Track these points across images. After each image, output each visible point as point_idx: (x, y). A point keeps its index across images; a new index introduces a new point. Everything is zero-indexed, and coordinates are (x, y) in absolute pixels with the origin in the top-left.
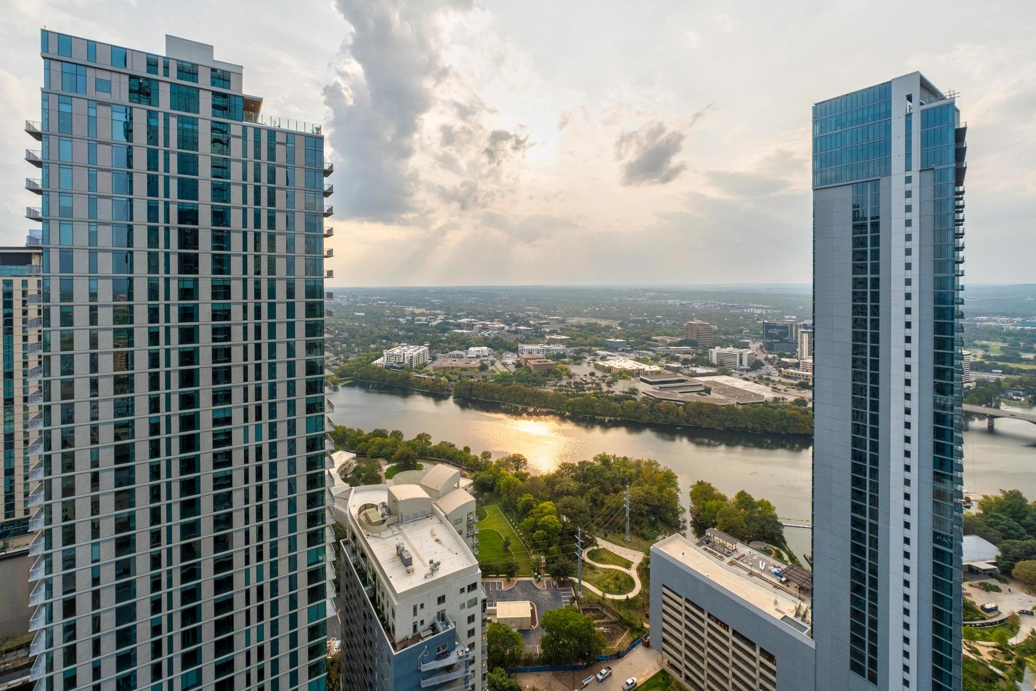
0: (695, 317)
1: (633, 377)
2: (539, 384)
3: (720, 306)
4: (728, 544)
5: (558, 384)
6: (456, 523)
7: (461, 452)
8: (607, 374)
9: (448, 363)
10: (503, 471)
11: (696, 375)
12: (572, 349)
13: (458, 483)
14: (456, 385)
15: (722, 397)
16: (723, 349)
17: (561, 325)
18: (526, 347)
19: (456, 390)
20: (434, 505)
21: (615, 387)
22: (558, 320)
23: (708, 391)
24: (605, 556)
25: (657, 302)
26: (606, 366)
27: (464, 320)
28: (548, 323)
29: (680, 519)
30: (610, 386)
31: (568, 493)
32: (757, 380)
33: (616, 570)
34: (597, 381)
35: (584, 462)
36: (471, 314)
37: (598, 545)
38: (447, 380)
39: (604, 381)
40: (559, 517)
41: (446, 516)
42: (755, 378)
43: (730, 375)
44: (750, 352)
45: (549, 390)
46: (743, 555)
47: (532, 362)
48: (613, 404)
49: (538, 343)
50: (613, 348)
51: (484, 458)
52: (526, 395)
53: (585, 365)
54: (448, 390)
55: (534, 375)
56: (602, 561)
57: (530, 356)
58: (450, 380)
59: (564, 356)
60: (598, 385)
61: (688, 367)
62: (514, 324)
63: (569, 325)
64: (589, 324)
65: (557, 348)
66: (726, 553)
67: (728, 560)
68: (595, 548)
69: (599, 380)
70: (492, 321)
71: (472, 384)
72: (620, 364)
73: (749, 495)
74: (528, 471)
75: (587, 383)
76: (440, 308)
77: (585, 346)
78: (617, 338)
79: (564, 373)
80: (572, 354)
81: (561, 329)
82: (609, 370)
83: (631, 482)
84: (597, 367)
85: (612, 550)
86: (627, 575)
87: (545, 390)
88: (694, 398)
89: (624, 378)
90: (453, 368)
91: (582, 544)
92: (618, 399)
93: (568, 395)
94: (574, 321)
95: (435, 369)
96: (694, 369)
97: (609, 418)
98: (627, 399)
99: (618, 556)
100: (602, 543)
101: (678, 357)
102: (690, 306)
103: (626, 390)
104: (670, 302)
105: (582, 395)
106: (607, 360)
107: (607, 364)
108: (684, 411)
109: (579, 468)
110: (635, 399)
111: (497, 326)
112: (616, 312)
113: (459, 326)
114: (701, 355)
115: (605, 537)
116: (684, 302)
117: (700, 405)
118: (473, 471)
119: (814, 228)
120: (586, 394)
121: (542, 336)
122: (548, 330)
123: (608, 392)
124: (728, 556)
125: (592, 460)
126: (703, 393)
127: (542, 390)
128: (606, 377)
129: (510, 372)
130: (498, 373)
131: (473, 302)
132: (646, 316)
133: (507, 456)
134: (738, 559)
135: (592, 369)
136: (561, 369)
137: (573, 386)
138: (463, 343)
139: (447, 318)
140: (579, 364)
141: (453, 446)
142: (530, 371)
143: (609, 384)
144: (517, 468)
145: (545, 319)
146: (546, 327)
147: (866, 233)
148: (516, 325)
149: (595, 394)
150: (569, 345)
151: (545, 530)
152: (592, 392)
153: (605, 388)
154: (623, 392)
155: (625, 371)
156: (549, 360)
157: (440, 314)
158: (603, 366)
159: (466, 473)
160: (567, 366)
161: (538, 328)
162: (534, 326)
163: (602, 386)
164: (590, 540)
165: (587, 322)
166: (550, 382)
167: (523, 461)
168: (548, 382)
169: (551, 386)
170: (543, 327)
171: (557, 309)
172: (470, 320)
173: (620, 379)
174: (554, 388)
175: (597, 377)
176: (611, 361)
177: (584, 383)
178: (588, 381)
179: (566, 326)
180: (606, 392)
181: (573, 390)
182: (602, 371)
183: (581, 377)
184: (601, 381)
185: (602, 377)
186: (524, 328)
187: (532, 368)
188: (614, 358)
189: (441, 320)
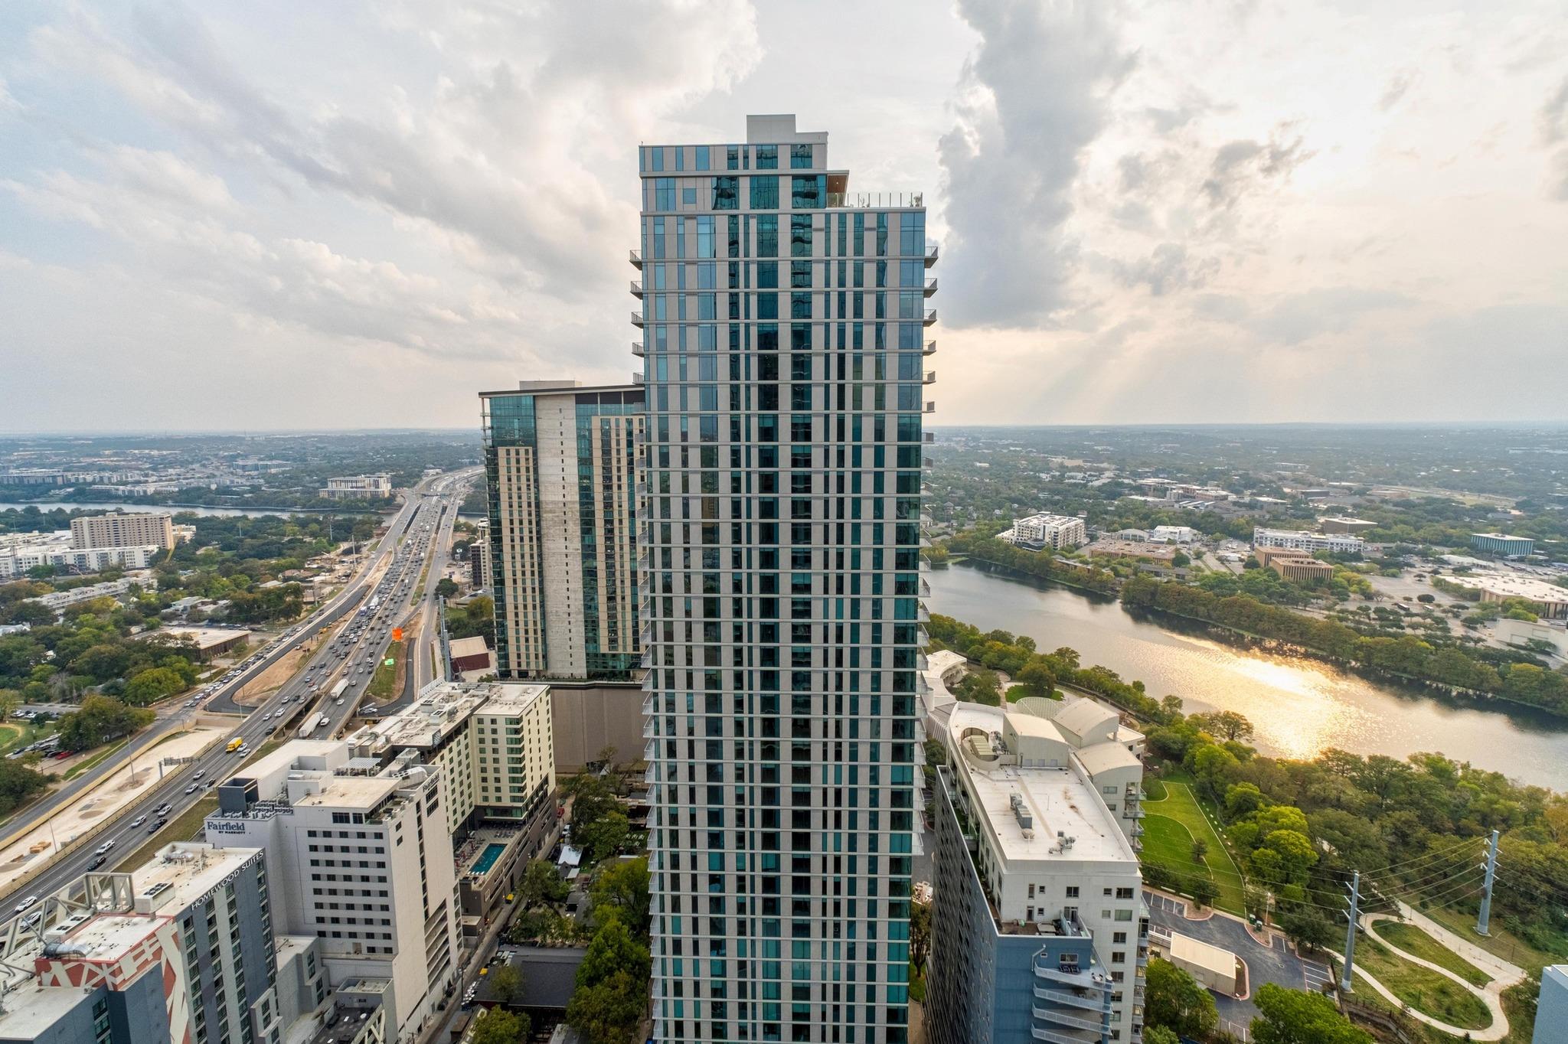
1: (1543, 617)
2: (1294, 602)
5: (1338, 608)
6: (1107, 791)
7: (1128, 688)
8: (1468, 604)
9: (1117, 547)
10: (1203, 733)
12: (1380, 545)
13: (1116, 734)
14: (1129, 584)
17: (1357, 499)
18: (1270, 533)
19: (1127, 591)
20: (1072, 756)
21: (1487, 631)
22: (1349, 489)
24: (1417, 942)
26: (1467, 586)
27: (1151, 481)
28: (1326, 494)
30: (1475, 629)
31: (1338, 804)
33: (1444, 977)
34: (1438, 614)
35: (1384, 760)
36: (1163, 471)
37: (1401, 916)
38: (1112, 574)
39: (1456, 616)
40: (1312, 839)
41: (1091, 777)
45: (1316, 614)
47: (1281, 561)
48: (1479, 664)
49: (1297, 529)
50: (1494, 553)
51: (1169, 705)
52: (1261, 616)
53: (1409, 579)
54: (1112, 589)
55: (1284, 585)
56: (1409, 947)
57: (1279, 550)
58: (1117, 574)
59: (1357, 557)
60: (1439, 621)
62: (1248, 492)
63: (1377, 499)
64: (1430, 501)
65: (1340, 540)
68: (1395, 919)
69: (1444, 611)
70: (1204, 484)
71: (1156, 585)
72: (1507, 587)
74: (1254, 745)
75: (1409, 614)
76: (1109, 459)
77: (1415, 541)
78: (1504, 532)
79: (1354, 588)
80: (1379, 555)
81: (1355, 506)
82: (1475, 595)
83: (1510, 827)
84: (1441, 585)
85: (1436, 937)
86: (1472, 995)
87: (1305, 614)
89: (1516, 617)
90: (1124, 556)
91: (1361, 901)
92: (1493, 657)
93: (1359, 631)
94: (1392, 492)
95: (1093, 554)
97: (1460, 689)
98: (1519, 660)
99: (1453, 954)
100: (1410, 915)
103: (1522, 642)
105: (1394, 636)
106: (1472, 576)
107: (1469, 583)
109: (1371, 768)
110: (1545, 664)
111: (1213, 493)
112: (1510, 478)
113: (1141, 490)
115: (1422, 908)
118: (1146, 722)
120: (1403, 635)
121: (1309, 516)
122: (1323, 506)
123: (1466, 638)
125: (1405, 760)
127: (1299, 613)
128: (1464, 607)
129: (1233, 574)
130: (1207, 572)
131: (1170, 451)
133: (1213, 712)
135: (1426, 588)
136: (1348, 580)
137: (1373, 616)
138: (1146, 517)
139: (1118, 476)
140: (1394, 576)
141: (1115, 675)
142: (1275, 576)
143: (1470, 623)
144: (1232, 737)
145: (1320, 485)
146: (1320, 501)
148: (1253, 494)
149: (1428, 638)
150: (1372, 538)
151: (1279, 852)
152: (1421, 632)
153: (1457, 629)
154: (1509, 645)
155: (1521, 603)
156: (1320, 562)
157: (1107, 470)
158: (1459, 586)
159: (1134, 722)
160: (1361, 577)
161: (1300, 502)
162: (1293, 497)
163: (1450, 625)
164: (1382, 900)
165: (1425, 495)
166: (1319, 601)
167: (1244, 727)
168: (1314, 601)
169: (1320, 609)
170: (1312, 501)
171: (1348, 468)
172: (1160, 480)
173: (1505, 618)
174: (1326, 612)
175: (1439, 606)
176: (1483, 579)
177: (1402, 612)
178: (1414, 610)
179: (1368, 501)
180: (1459, 638)
181: (1373, 622)
182: (1454, 596)
183: (1395, 601)
184: (1450, 615)
185: (1453, 606)
186: (1271, 499)
187: (1281, 572)
188: (1492, 572)
189: (1108, 478)
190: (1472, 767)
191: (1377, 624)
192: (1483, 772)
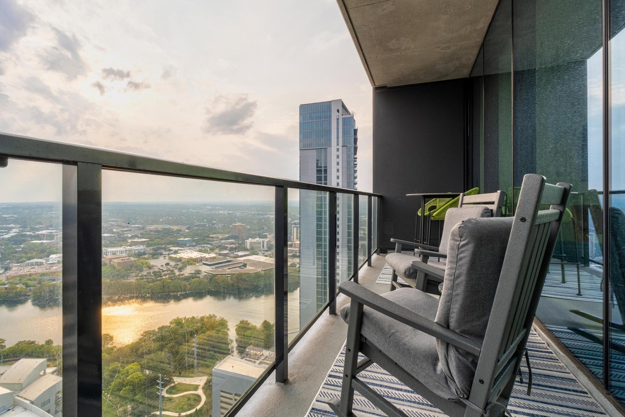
0: (237, 221)
1: (198, 262)
2: (123, 277)
3: (251, 214)
4: (258, 353)
5: (140, 275)
6: (42, 406)
7: (42, 346)
8: (179, 263)
9: (26, 270)
11: (238, 256)
12: (151, 248)
13: (45, 371)
14: (35, 290)
15: (253, 268)
16: (253, 240)
17: (142, 231)
18: (110, 249)
19: (35, 293)
20: (17, 398)
21: (184, 271)
22: (139, 227)
23: (245, 265)
24: (180, 388)
25: (213, 212)
26: (178, 257)
27: (44, 232)
28: (130, 230)
29: (230, 348)
31: (149, 352)
33: (188, 394)
34: (172, 269)
35: (163, 327)
36: (51, 226)
37: (174, 382)
38: (24, 287)
39: (176, 268)
40: (142, 371)
41: (32, 403)
42: (270, 255)
43: (257, 254)
44: (268, 240)
45: (132, 280)
46: (267, 356)
47: (116, 261)
48: (184, 283)
49: (121, 246)
50: (183, 245)
53: (161, 258)
54: (25, 295)
55: (118, 271)
56: (179, 391)
57: (115, 256)
58: (27, 286)
59: (144, 254)
60: (172, 271)
61: (233, 253)
63: (148, 231)
64: (164, 229)
65: (138, 248)
66: (257, 358)
67: (258, 362)
68: (173, 385)
69: (173, 267)
72: (187, 255)
73: (269, 322)
74: (114, 345)
75: (164, 271)
76: (15, 222)
77: (162, 245)
78: (185, 237)
79: (145, 266)
80: (151, 251)
81: (141, 234)
82: (180, 260)
83: (198, 332)
84: (171, 259)
85: (184, 382)
86: (196, 395)
87: (128, 281)
88: (238, 270)
89: (191, 264)
90: (30, 275)
91: (162, 385)
92: (187, 279)
93: (148, 282)
94: (153, 227)
95: (8, 278)
96: (237, 253)
97: (180, 293)
98: (193, 278)
99: (189, 384)
100: (177, 380)
101: (227, 247)
102: (234, 215)
103: (193, 272)
104: (221, 212)
105: (160, 280)
106: (179, 253)
108: (231, 280)
109: (158, 332)
110: (199, 277)
112: (184, 220)
113: (38, 237)
114: (240, 244)
115: (180, 375)
116: (230, 212)
117: (241, 275)
120: (163, 279)
121: (125, 240)
122: (130, 235)
123: (180, 275)
124: (258, 360)
125: (168, 325)
126: (242, 267)
127: (125, 281)
128: (178, 265)
132: (205, 222)
134: (264, 360)
135: (167, 261)
136: (142, 263)
137: (152, 275)
138: (43, 251)
139: (22, 231)
140: (157, 258)
141: (33, 342)
142: (114, 268)
143: (180, 270)
145: (128, 227)
146: (128, 233)
149: (170, 278)
150: (148, 245)
151: (130, 385)
152: (167, 276)
153: (177, 273)
154: (190, 274)
155: (191, 259)
156: (131, 258)
157: (13, 228)
158: (176, 258)
160: (147, 261)
161: (121, 235)
162: (118, 233)
163: (175, 272)
164: (168, 380)
165: (163, 228)
166: (133, 274)
167: (109, 338)
168: (131, 274)
169: (133, 277)
170: (125, 234)
171: (137, 220)
172: (50, 231)
173: (188, 265)
174: (136, 278)
175: (171, 266)
176: (181, 254)
177: (161, 271)
178: (165, 269)
179: (145, 231)
180: (178, 275)
181: (152, 277)
182: (175, 262)
183: (158, 267)
184: (174, 268)
185: (175, 265)
186: (108, 235)
187: (116, 265)
188: (183, 251)
189: (15, 232)
190: (187, 318)
191: (153, 277)
192: (189, 318)
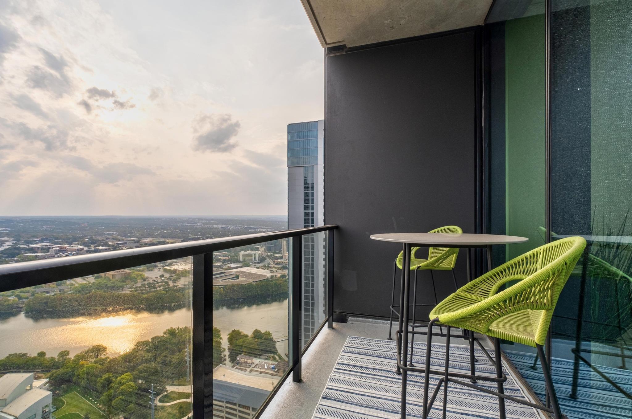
0: (230, 234)
2: (118, 288)
3: (244, 228)
4: (249, 361)
5: (134, 287)
7: (35, 358)
8: (173, 275)
10: (82, 362)
11: (230, 268)
13: (31, 385)
14: (29, 302)
15: (245, 279)
16: (245, 252)
19: (28, 306)
21: (179, 283)
22: (134, 240)
23: (237, 277)
24: (173, 395)
25: (207, 226)
27: (39, 245)
28: (126, 243)
29: (222, 356)
30: (176, 283)
32: (263, 267)
35: (157, 337)
36: (46, 239)
37: (167, 391)
38: (16, 299)
39: (171, 280)
40: (135, 382)
41: (16, 418)
42: (262, 267)
43: (249, 266)
44: (259, 252)
45: (127, 292)
46: (257, 364)
48: (178, 294)
51: (62, 356)
52: (104, 298)
53: (156, 270)
54: (18, 307)
55: (113, 283)
56: (170, 400)
60: (166, 283)
61: (226, 264)
62: (93, 245)
63: (144, 244)
66: (248, 366)
67: (249, 370)
68: (165, 393)
69: (167, 279)
70: (70, 244)
71: (47, 298)
72: (181, 267)
73: (260, 331)
74: (107, 356)
75: (158, 283)
79: (139, 277)
82: (175, 271)
84: (166, 271)
85: (176, 391)
87: (122, 292)
88: (230, 282)
89: (185, 276)
91: (154, 394)
92: (181, 290)
93: (142, 293)
96: (229, 265)
97: (174, 304)
98: (187, 289)
100: (169, 389)
101: (220, 259)
102: (227, 228)
103: (187, 283)
104: (215, 226)
105: (154, 292)
106: (173, 266)
107: (172, 268)
108: (224, 291)
109: (152, 342)
111: (76, 248)
112: (179, 233)
114: (233, 256)
115: (172, 384)
116: (223, 226)
117: (233, 286)
118: (47, 371)
119: (288, 187)
120: (157, 290)
123: (174, 286)
124: (249, 368)
125: (162, 335)
126: (235, 278)
127: (120, 292)
129: (89, 283)
130: (77, 285)
131: (49, 229)
132: (199, 235)
133: (86, 349)
134: (254, 367)
135: (161, 272)
136: (137, 275)
137: (146, 286)
140: (152, 270)
141: (24, 355)
143: (174, 281)
144: (97, 357)
145: (123, 240)
146: (123, 246)
147: (309, 191)
148: (95, 246)
149: (164, 290)
151: (123, 395)
152: (162, 288)
153: (171, 284)
157: (7, 241)
158: (170, 270)
159: (40, 375)
160: (141, 273)
161: (116, 247)
162: (113, 246)
163: (169, 283)
164: (161, 389)
165: (158, 241)
166: (128, 286)
167: (102, 349)
168: (125, 286)
169: (129, 289)
170: (120, 246)
171: (133, 233)
172: (45, 244)
173: (183, 277)
174: (130, 290)
175: (166, 277)
176: (176, 266)
177: (156, 282)
178: (159, 281)
179: (141, 244)
180: (172, 287)
181: (147, 289)
182: (169, 273)
183: (153, 279)
184: (169, 280)
185: (169, 277)
186: (104, 248)
187: (111, 278)
188: (178, 263)
189: (8, 245)
190: (180, 328)
191: (148, 289)
192: (182, 328)
